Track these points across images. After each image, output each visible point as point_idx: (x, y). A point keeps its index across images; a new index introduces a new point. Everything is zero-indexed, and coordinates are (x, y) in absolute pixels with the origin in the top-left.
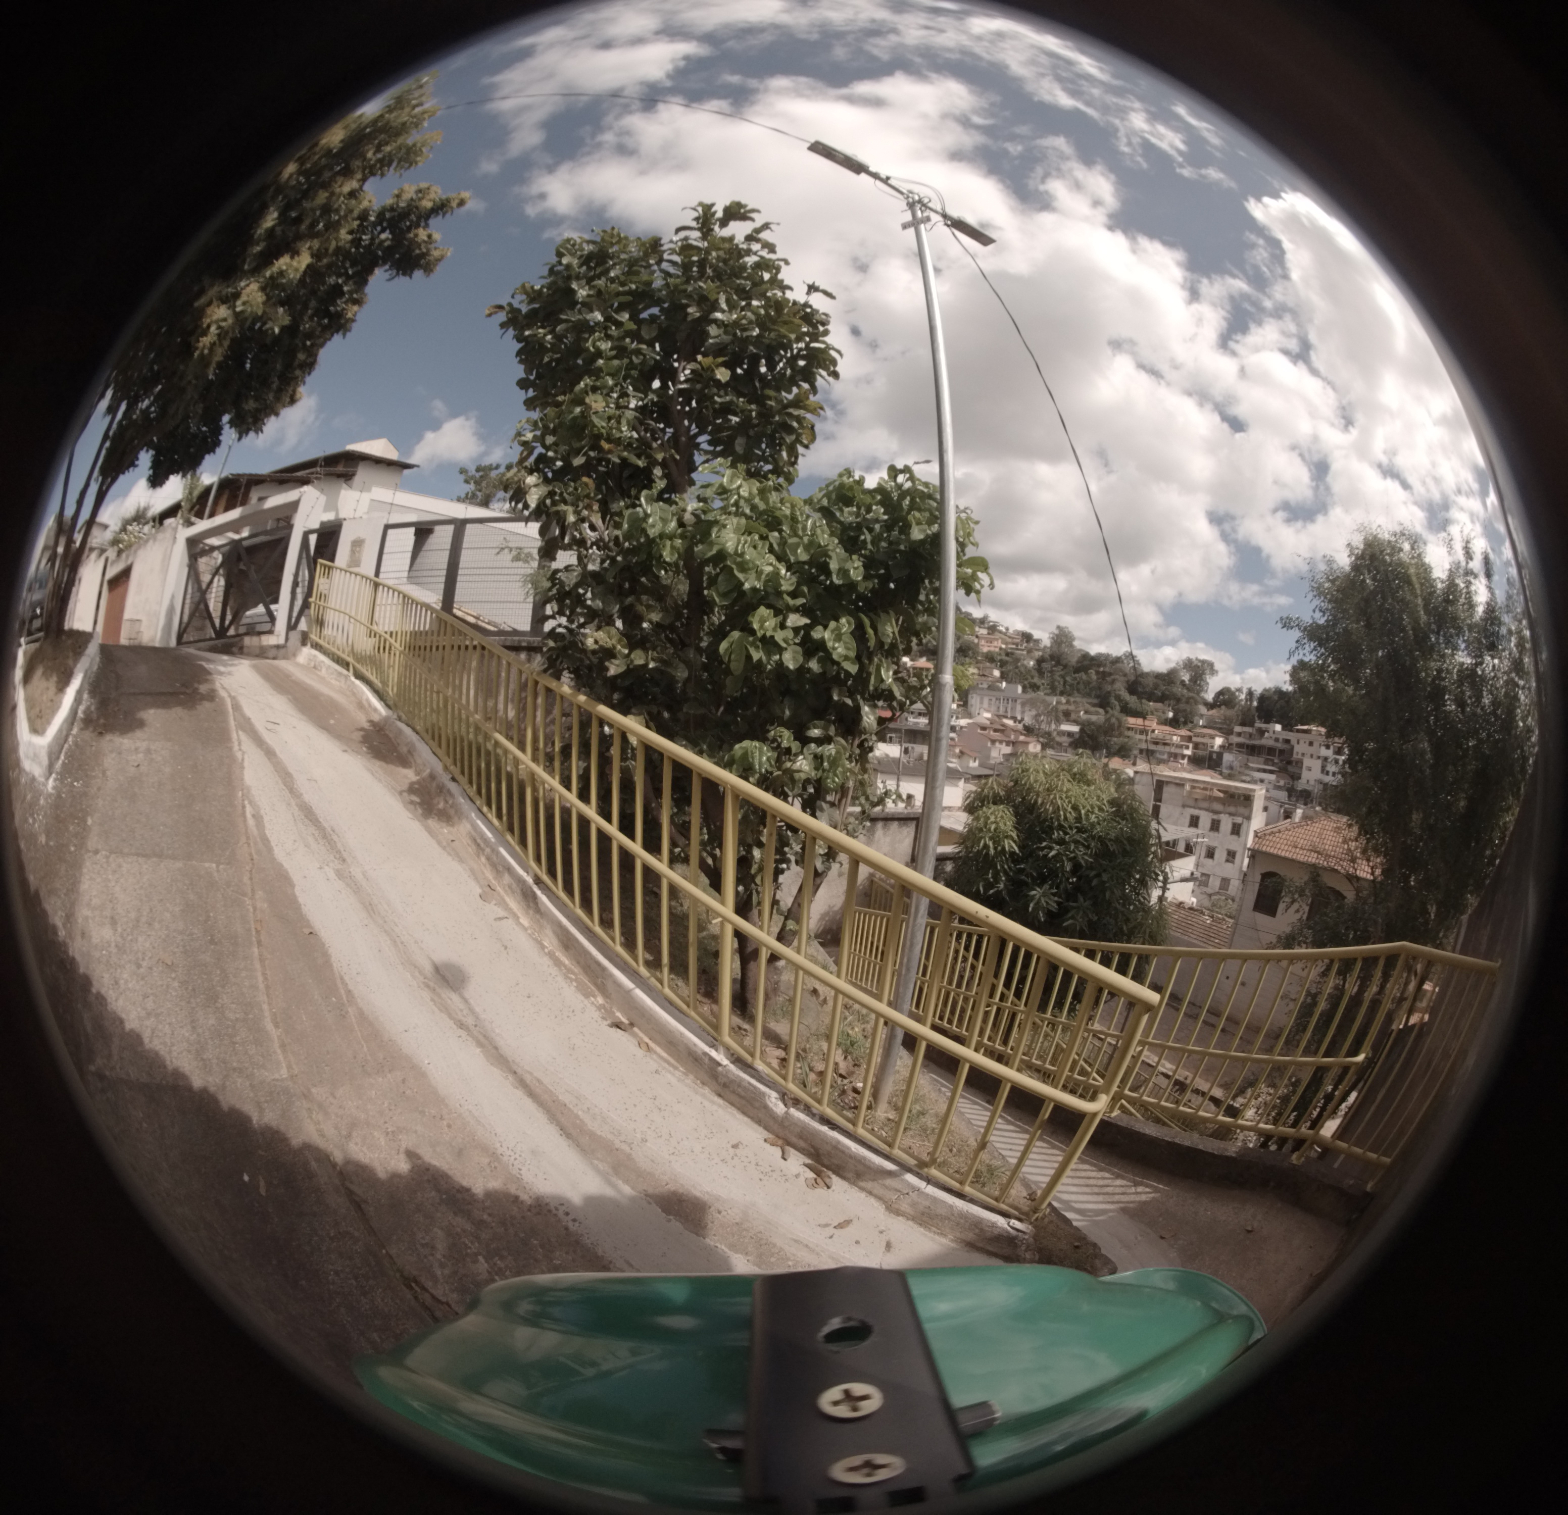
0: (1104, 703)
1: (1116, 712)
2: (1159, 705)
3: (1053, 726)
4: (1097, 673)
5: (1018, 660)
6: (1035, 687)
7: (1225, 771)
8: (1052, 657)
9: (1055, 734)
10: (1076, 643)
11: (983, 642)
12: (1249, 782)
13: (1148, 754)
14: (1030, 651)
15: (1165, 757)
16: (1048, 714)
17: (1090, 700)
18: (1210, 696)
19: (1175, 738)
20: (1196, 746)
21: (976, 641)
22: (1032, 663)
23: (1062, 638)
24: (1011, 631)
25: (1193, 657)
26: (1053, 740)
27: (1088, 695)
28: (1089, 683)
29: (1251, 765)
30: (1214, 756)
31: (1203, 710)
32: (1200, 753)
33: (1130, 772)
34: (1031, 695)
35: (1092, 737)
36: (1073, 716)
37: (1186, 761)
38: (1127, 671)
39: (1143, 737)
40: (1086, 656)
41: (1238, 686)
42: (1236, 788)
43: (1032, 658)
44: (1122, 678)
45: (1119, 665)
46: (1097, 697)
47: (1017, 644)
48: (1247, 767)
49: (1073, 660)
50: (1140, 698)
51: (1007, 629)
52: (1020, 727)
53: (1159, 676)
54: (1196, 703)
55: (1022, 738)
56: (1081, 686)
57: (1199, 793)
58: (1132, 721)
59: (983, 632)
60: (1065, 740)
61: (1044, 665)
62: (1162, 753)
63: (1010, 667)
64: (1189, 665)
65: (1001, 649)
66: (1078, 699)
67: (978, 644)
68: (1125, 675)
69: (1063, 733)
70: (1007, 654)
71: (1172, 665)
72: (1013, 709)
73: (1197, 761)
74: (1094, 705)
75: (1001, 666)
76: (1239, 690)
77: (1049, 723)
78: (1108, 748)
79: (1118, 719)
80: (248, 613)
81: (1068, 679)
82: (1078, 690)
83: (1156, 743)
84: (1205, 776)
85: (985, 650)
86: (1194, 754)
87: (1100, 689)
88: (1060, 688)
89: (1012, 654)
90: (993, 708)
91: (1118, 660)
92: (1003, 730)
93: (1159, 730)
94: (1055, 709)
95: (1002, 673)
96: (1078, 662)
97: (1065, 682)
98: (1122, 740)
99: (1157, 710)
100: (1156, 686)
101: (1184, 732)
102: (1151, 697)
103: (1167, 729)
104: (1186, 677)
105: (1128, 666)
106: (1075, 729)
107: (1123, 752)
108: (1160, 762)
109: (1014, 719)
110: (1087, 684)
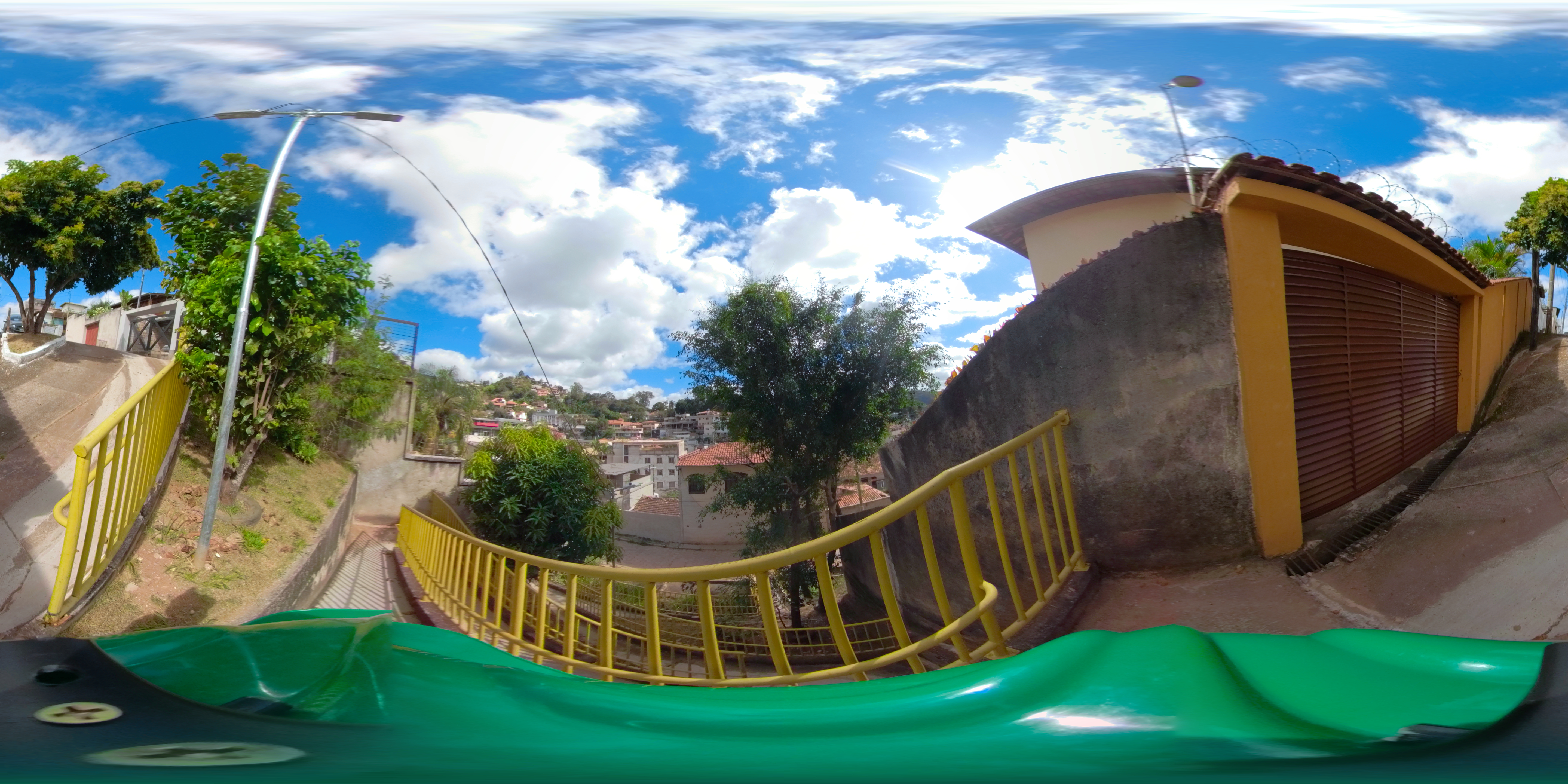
0: (597, 415)
1: (603, 418)
2: (625, 413)
3: (573, 427)
4: (593, 401)
5: (556, 399)
6: (564, 410)
7: (663, 437)
8: (572, 397)
9: (573, 430)
10: (584, 391)
11: (540, 392)
13: (621, 435)
14: (562, 395)
16: (570, 422)
17: (591, 414)
18: (651, 407)
19: (634, 426)
20: (645, 429)
25: (641, 391)
26: (573, 433)
27: (590, 412)
30: (655, 432)
32: (648, 431)
33: (610, 443)
35: (592, 431)
36: (583, 422)
37: (640, 436)
38: (609, 400)
39: (617, 428)
40: (588, 395)
43: (562, 397)
44: (606, 404)
45: (604, 398)
47: (555, 392)
49: (582, 398)
50: (615, 411)
53: (624, 401)
54: (644, 410)
56: (586, 409)
57: (649, 448)
58: (611, 422)
62: (628, 434)
63: (551, 403)
64: (639, 395)
65: (548, 394)
66: (585, 415)
68: (607, 402)
70: (551, 397)
71: (630, 396)
72: (554, 420)
73: (646, 435)
74: (593, 417)
75: (548, 402)
77: (571, 426)
78: (600, 435)
79: (604, 421)
81: (580, 406)
83: (625, 430)
84: (650, 441)
85: (540, 395)
87: (595, 409)
88: (576, 410)
89: (554, 396)
90: (544, 421)
91: (604, 396)
93: (625, 424)
94: (573, 419)
95: (548, 405)
96: (584, 398)
97: (578, 407)
98: (607, 431)
99: (623, 416)
100: (623, 406)
101: (638, 424)
102: (621, 410)
103: (629, 423)
104: (638, 400)
107: (608, 436)
108: (627, 438)
109: (554, 425)
110: (589, 407)
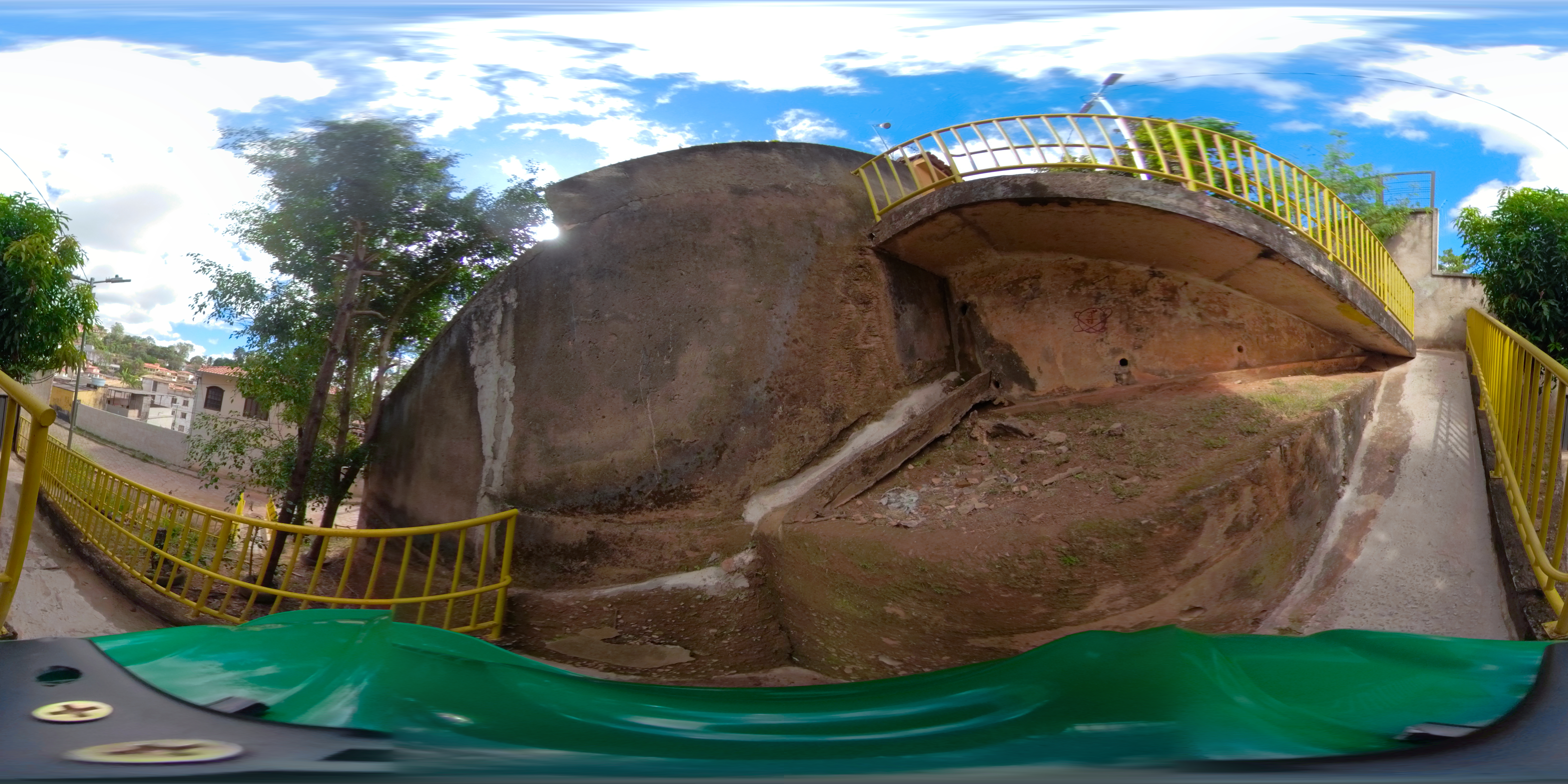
1: (140, 360)
2: (162, 360)
4: (133, 345)
8: (112, 337)
9: (108, 368)
10: (125, 332)
17: (128, 356)
18: (189, 359)
22: (101, 339)
25: (181, 342)
26: (106, 370)
27: (127, 353)
31: (184, 364)
34: (99, 351)
38: (148, 345)
39: (154, 372)
40: (128, 337)
41: (204, 355)
43: (101, 336)
44: (144, 348)
45: (144, 342)
46: (131, 354)
47: (94, 331)
49: (120, 338)
52: (91, 363)
53: (164, 349)
54: (182, 361)
55: (90, 367)
56: (124, 350)
58: (147, 365)
60: (113, 371)
61: (108, 340)
63: (90, 339)
64: (179, 345)
66: (122, 355)
68: (146, 346)
69: (112, 368)
74: (130, 358)
79: (140, 363)
82: (122, 351)
87: (133, 351)
88: (113, 349)
93: (160, 370)
94: (109, 357)
100: (162, 352)
101: (173, 372)
102: (159, 357)
103: (165, 369)
106: (118, 366)
110: (127, 348)
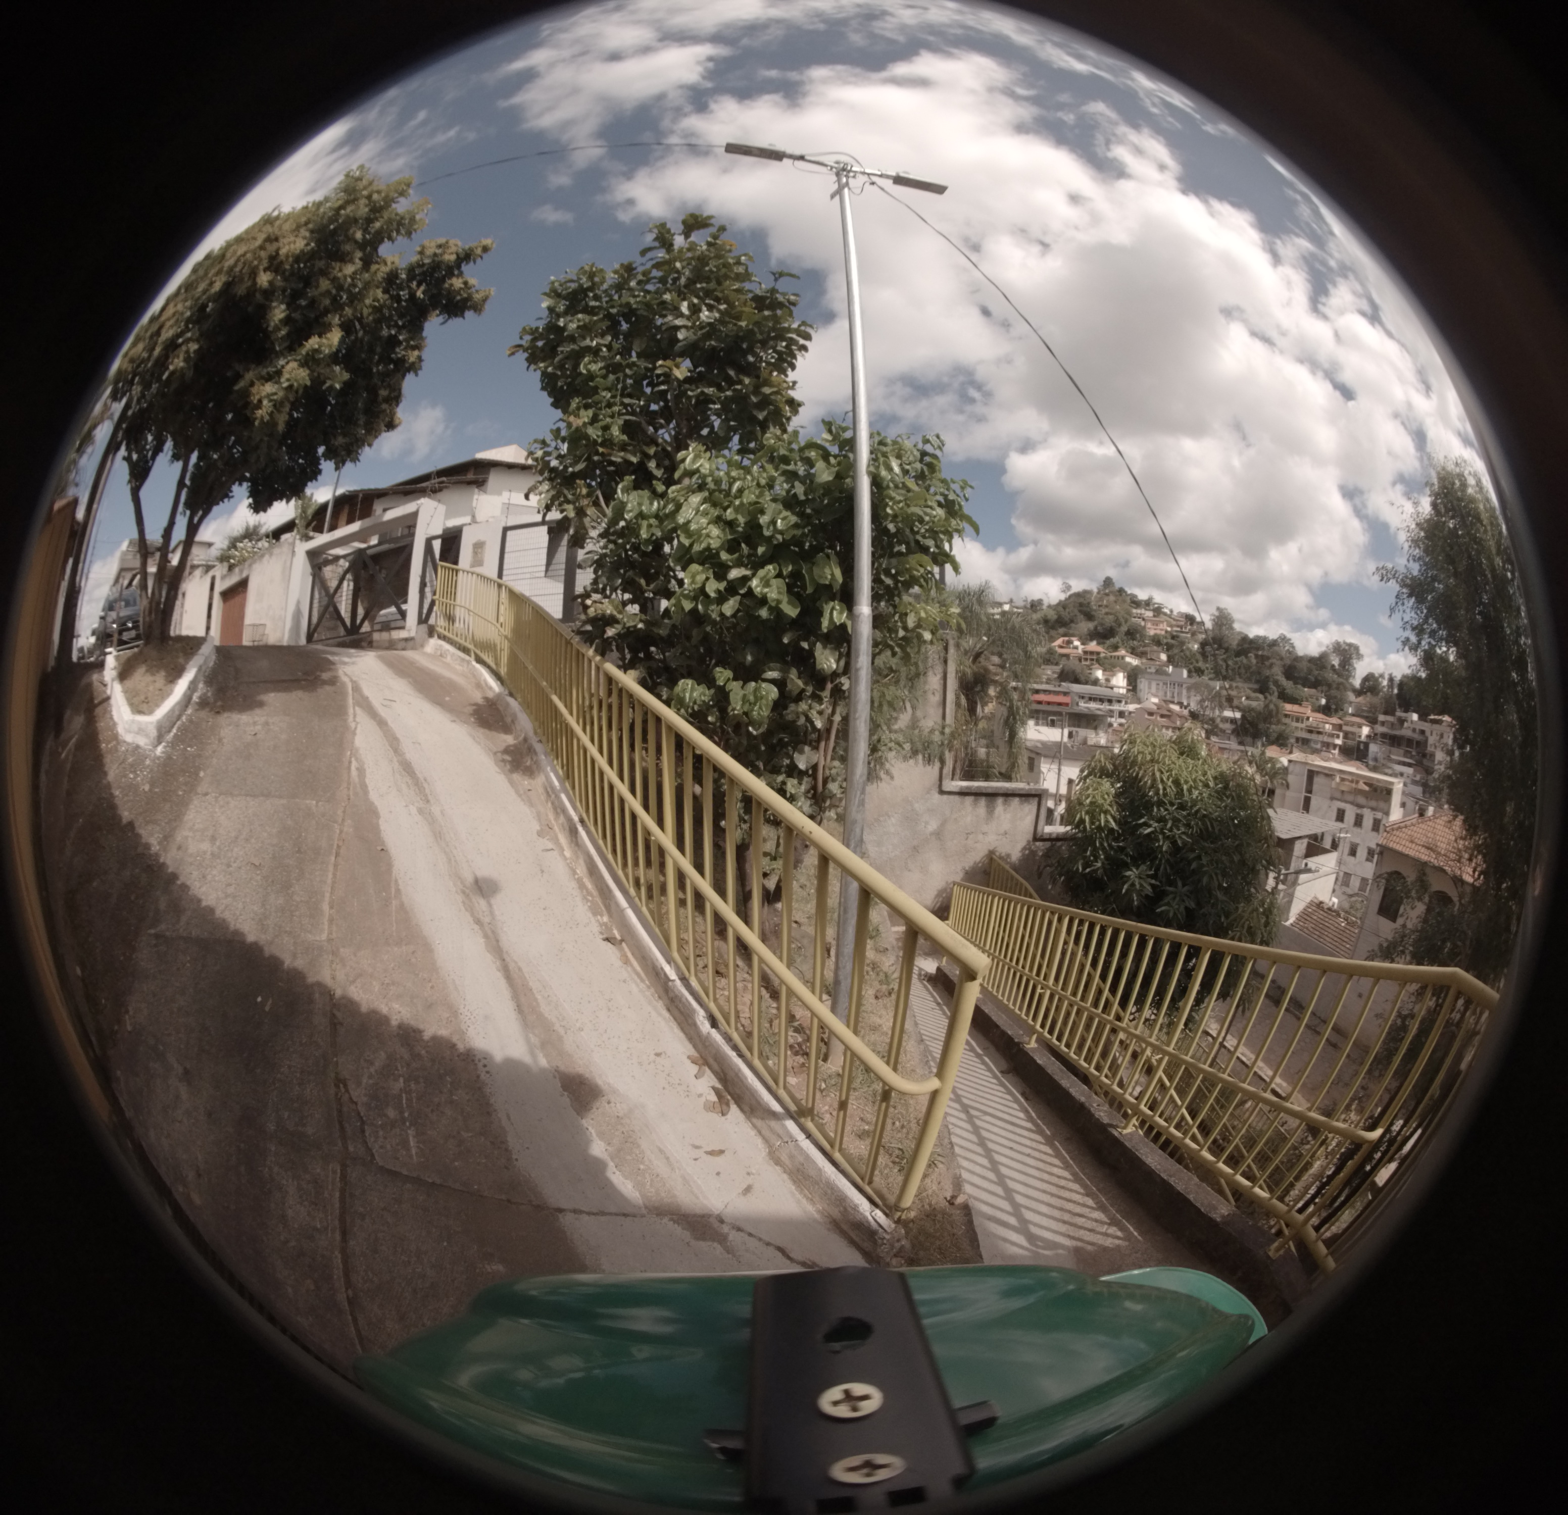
0: (1263, 689)
1: (1274, 698)
2: (1313, 691)
3: (1217, 712)
4: (1257, 656)
5: (1182, 643)
6: (1200, 672)
7: (1371, 763)
8: (1215, 640)
9: (1218, 720)
11: (1149, 625)
12: (1391, 775)
13: (1303, 744)
14: (1194, 634)
15: (1319, 746)
16: (1212, 700)
17: (1251, 686)
18: (1357, 683)
19: (1327, 726)
20: (1346, 735)
21: (1143, 623)
22: (1196, 646)
23: (1223, 619)
24: (1175, 613)
25: (1341, 640)
26: (1217, 726)
27: (1249, 680)
28: (1250, 667)
29: (1393, 757)
30: (1362, 747)
31: (1351, 697)
32: (1349, 742)
33: (1284, 760)
34: (1196, 679)
35: (1253, 725)
36: (1236, 702)
37: (1336, 751)
38: (1283, 654)
39: (1299, 725)
40: (1245, 639)
41: (1381, 671)
42: (1378, 780)
43: (1196, 641)
44: (1279, 663)
45: (1276, 648)
46: (1257, 682)
47: (1181, 627)
48: (1389, 759)
49: (1234, 644)
50: (1295, 683)
51: (1171, 611)
52: (1186, 712)
53: (1311, 660)
54: (1346, 689)
55: (1187, 725)
56: (1243, 671)
57: (1346, 786)
58: (1289, 707)
59: (1149, 614)
60: (1228, 727)
61: (1208, 648)
62: (1316, 742)
63: (1176, 651)
64: (1338, 649)
65: (1166, 632)
66: (1240, 685)
67: (1144, 627)
68: (1282, 659)
69: (1225, 720)
70: (1173, 637)
71: (1323, 649)
72: (1180, 694)
73: (1347, 751)
74: (1255, 691)
75: (1168, 650)
76: (1382, 676)
77: (1213, 709)
78: (1267, 737)
79: (1276, 706)
80: (383, 612)
81: (1230, 663)
82: (1240, 674)
83: (1310, 732)
84: (1352, 768)
85: (1152, 633)
86: (1344, 743)
87: (1259, 673)
88: (1223, 672)
89: (1178, 637)
90: (1161, 693)
91: (1274, 643)
92: (1169, 715)
93: (1315, 718)
94: (1218, 694)
95: (1169, 657)
96: (1238, 645)
97: (1227, 666)
98: (1280, 728)
99: (1311, 697)
100: (1310, 671)
101: (1335, 720)
102: (1306, 683)
103: (1321, 716)
104: (1336, 661)
105: (1283, 649)
106: (1238, 715)
107: (1280, 741)
108: (1315, 751)
109: (1180, 704)
110: (1247, 668)
